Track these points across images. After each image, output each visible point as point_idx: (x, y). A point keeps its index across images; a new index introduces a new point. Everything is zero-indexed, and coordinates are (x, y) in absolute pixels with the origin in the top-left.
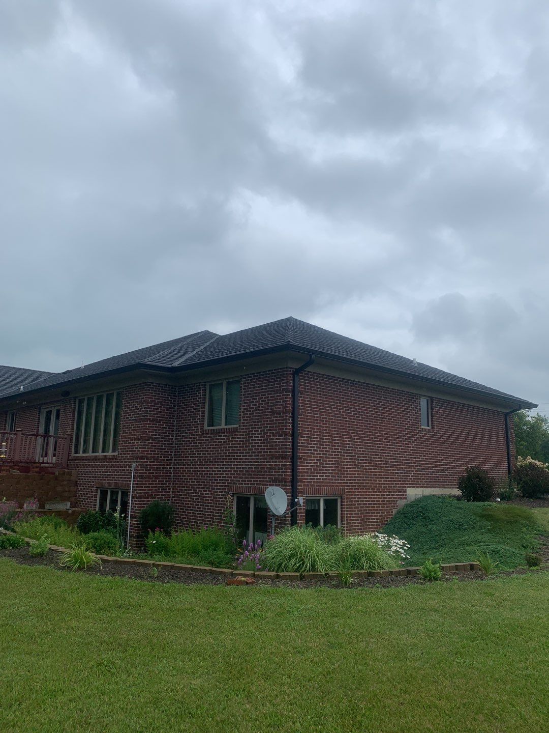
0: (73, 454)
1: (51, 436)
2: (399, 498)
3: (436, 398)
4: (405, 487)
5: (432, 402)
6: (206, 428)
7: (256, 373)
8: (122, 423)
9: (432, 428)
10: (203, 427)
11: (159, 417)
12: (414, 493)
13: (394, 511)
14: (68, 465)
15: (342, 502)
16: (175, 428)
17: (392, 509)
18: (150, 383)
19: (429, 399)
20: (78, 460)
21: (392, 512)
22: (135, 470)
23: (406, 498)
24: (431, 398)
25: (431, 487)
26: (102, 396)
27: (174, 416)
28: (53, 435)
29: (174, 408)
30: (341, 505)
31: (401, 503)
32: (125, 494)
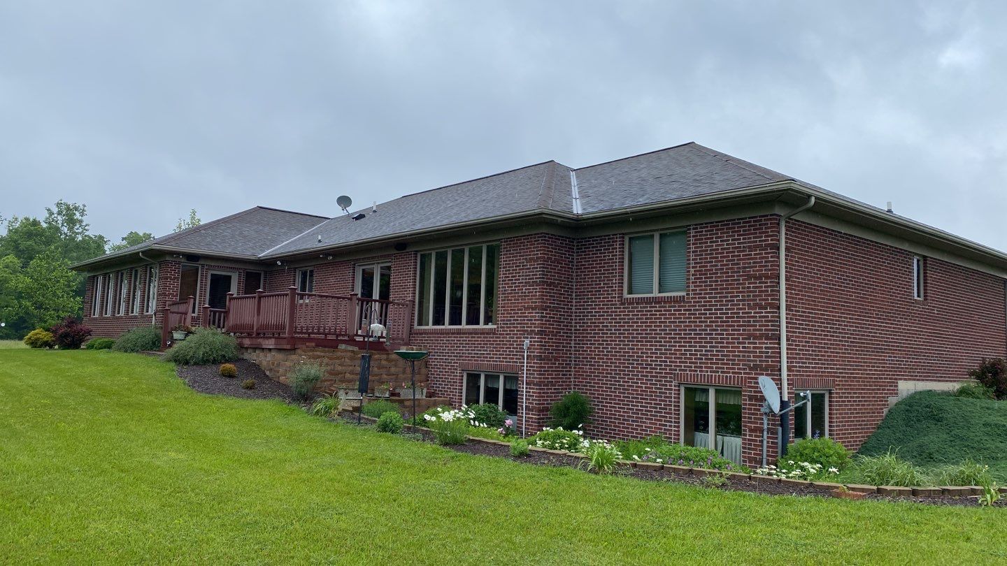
0: (416, 327)
1: (375, 301)
2: (891, 394)
3: (930, 258)
4: (896, 379)
5: (925, 263)
6: (626, 295)
7: (749, 218)
8: (501, 286)
9: (925, 299)
10: (622, 294)
11: (556, 280)
12: (907, 387)
13: (885, 411)
14: (410, 340)
15: (830, 397)
16: (574, 294)
17: (882, 409)
18: (544, 233)
19: (921, 259)
20: (425, 333)
21: (883, 412)
22: (528, 348)
23: (897, 394)
24: (925, 258)
25: (923, 380)
26: (462, 251)
27: (572, 279)
28: (378, 299)
29: (572, 269)
30: (830, 401)
31: (893, 400)
32: (512, 378)
